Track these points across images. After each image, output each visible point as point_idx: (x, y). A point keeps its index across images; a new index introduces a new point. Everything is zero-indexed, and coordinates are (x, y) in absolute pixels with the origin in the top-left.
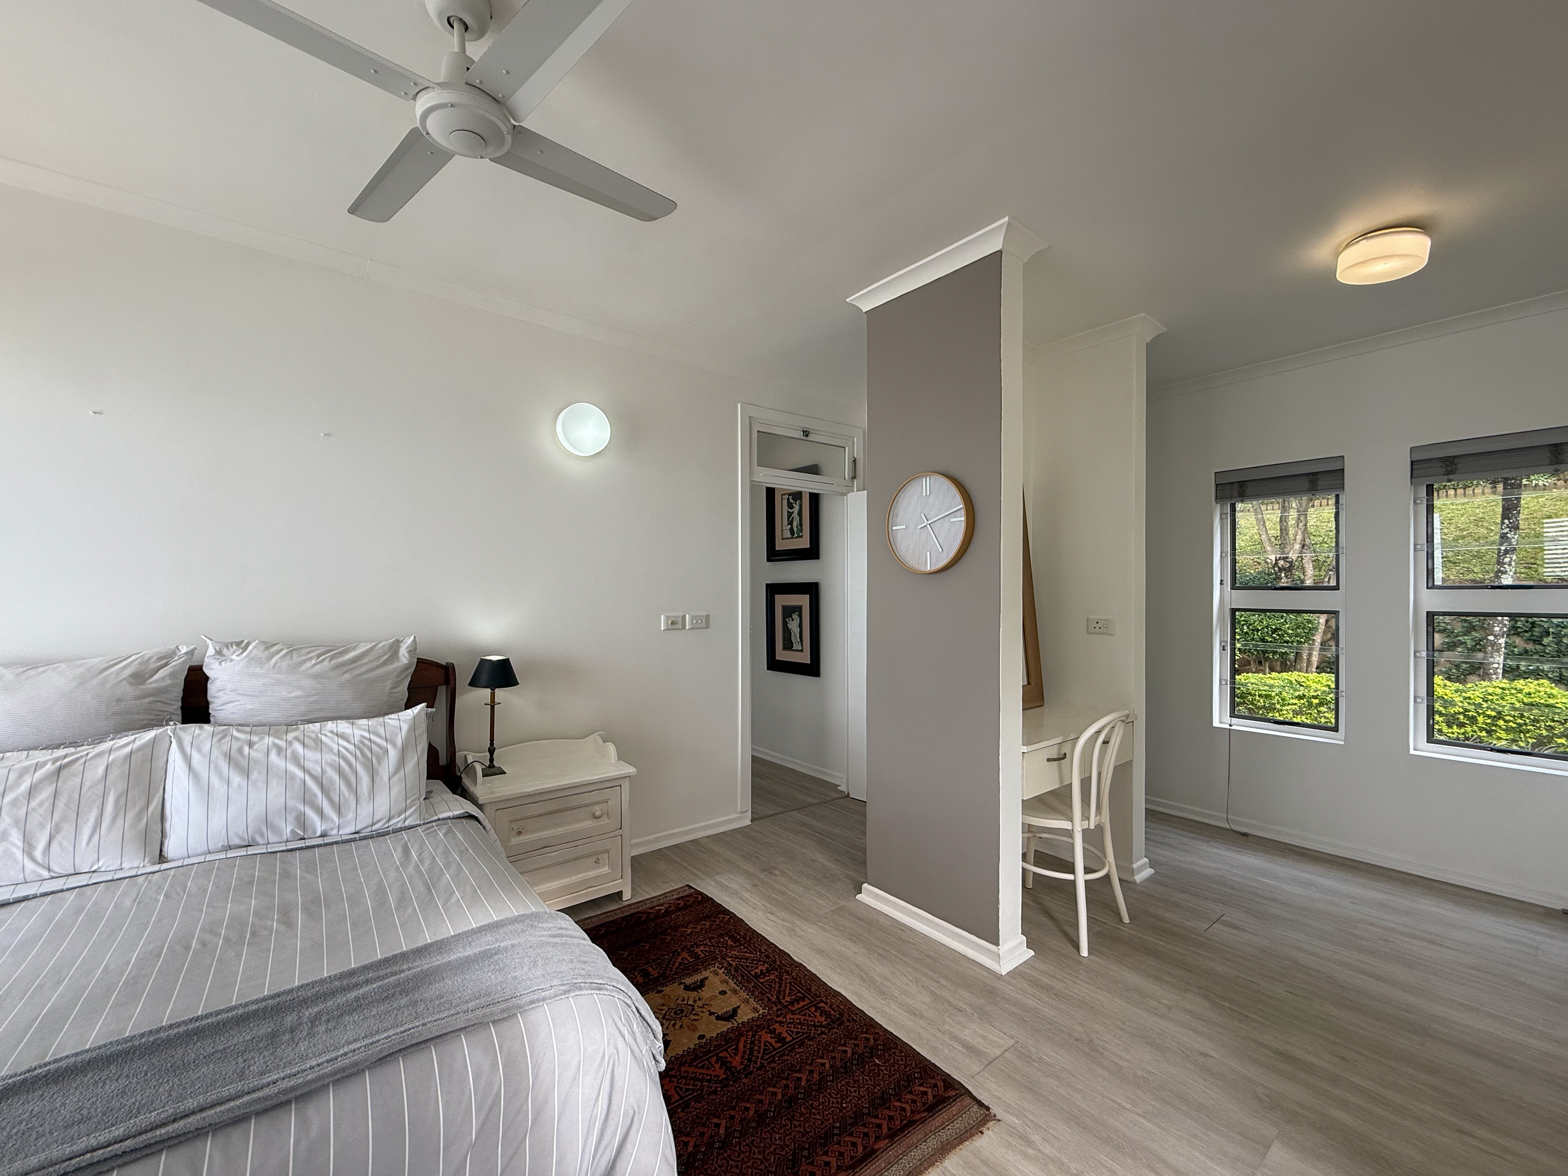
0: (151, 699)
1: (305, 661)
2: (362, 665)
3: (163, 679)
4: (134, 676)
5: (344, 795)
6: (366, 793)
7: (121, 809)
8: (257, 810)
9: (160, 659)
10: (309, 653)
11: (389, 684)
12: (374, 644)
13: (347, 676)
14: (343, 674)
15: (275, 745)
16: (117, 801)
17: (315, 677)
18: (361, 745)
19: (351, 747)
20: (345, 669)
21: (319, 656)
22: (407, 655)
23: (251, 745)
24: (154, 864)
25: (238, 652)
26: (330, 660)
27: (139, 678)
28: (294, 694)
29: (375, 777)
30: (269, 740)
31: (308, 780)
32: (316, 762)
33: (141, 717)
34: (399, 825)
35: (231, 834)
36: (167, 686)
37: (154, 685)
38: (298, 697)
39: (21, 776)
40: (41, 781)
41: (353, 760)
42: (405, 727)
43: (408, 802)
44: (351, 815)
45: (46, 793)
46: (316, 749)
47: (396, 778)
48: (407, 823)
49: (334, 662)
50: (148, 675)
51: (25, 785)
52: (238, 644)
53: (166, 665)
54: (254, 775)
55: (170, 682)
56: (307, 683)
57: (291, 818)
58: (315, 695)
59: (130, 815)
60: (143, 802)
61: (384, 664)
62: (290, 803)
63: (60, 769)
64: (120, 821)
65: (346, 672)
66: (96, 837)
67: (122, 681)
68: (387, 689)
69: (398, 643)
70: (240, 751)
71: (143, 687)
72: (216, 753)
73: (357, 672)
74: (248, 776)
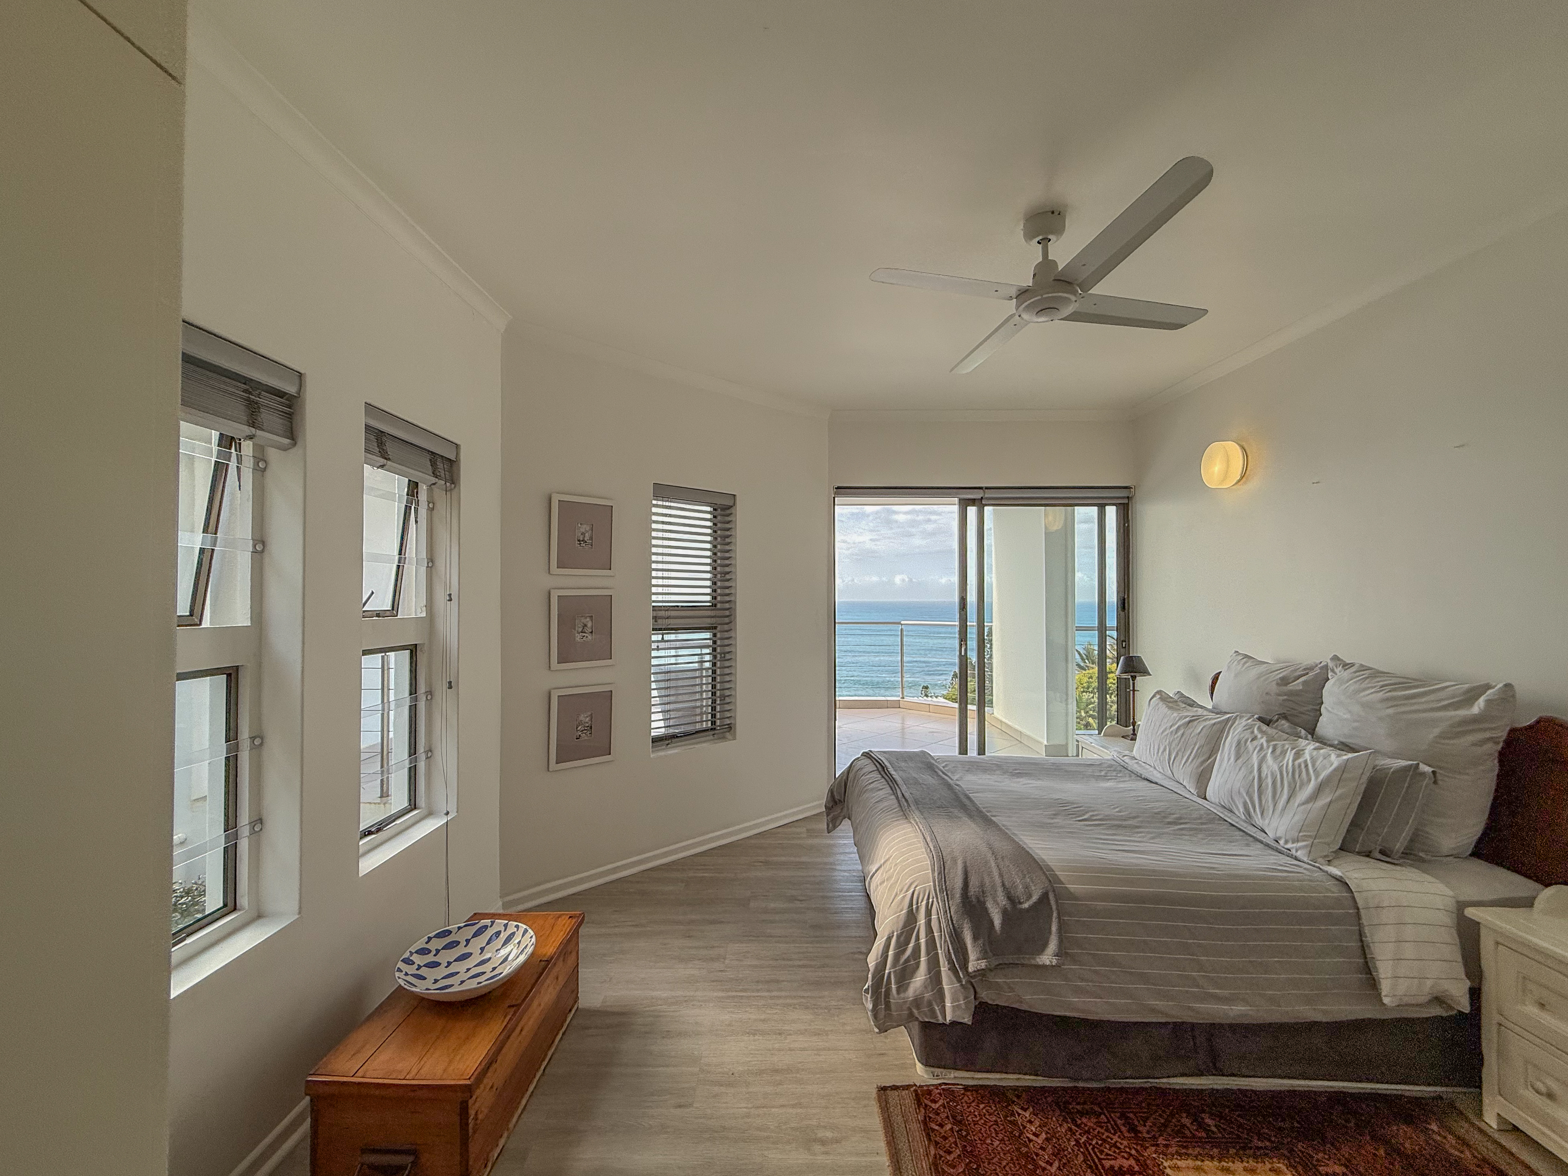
0: (1285, 697)
3: (1299, 683)
4: (1282, 679)
6: (1280, 809)
9: (1305, 669)
11: (1436, 731)
13: (1391, 711)
14: (1387, 708)
16: (1198, 749)
20: (1390, 704)
24: (1198, 797)
29: (1292, 798)
33: (1276, 709)
45: (1180, 733)
51: (1176, 726)
53: (1307, 674)
55: (1301, 688)
58: (1358, 721)
59: (1200, 761)
61: (1445, 708)
62: (1242, 790)
63: (1190, 722)
64: (1195, 761)
65: (1392, 706)
69: (1488, 687)
71: (1284, 688)
73: (1403, 709)
74: (1236, 760)
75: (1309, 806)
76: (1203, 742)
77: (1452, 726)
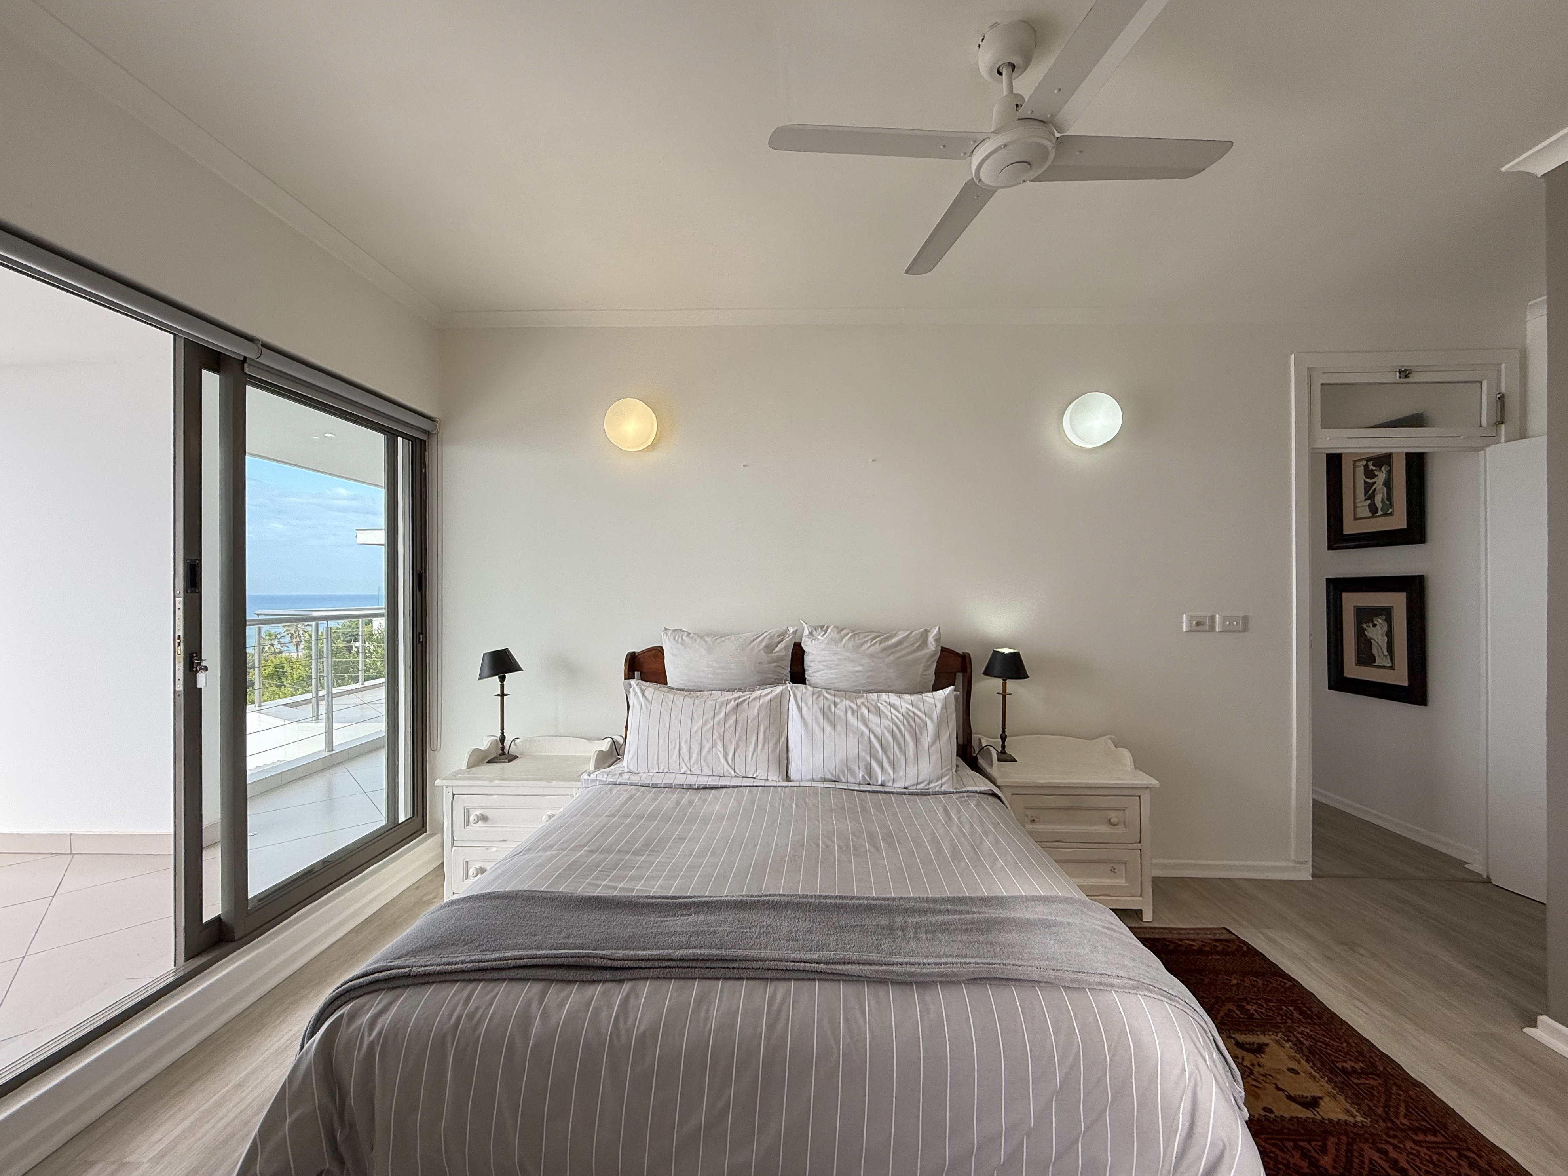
0: (775, 664)
1: (863, 643)
2: (902, 650)
3: (780, 650)
4: (767, 647)
5: (897, 756)
6: (912, 756)
7: (767, 739)
8: (841, 755)
9: (779, 636)
10: (865, 637)
11: (921, 667)
12: (909, 632)
13: (891, 658)
14: (889, 656)
15: (850, 707)
16: (765, 732)
17: (872, 656)
18: (906, 715)
19: (901, 717)
20: (890, 652)
21: (872, 640)
22: (934, 643)
23: (836, 704)
24: (783, 781)
25: (822, 634)
26: (880, 644)
27: (770, 648)
28: (857, 669)
29: (918, 744)
30: (846, 703)
31: (872, 736)
32: (877, 724)
33: (770, 676)
34: (937, 789)
35: (826, 770)
36: (783, 655)
37: (777, 654)
38: (859, 672)
39: (721, 707)
40: (729, 712)
41: (902, 727)
42: (939, 706)
43: (944, 770)
44: (902, 773)
45: (732, 720)
46: (876, 714)
47: (934, 747)
48: (943, 789)
49: (882, 645)
50: (773, 647)
51: (723, 714)
52: (822, 627)
53: (782, 640)
54: (839, 728)
55: (784, 653)
56: (866, 661)
57: (862, 765)
58: (870, 671)
59: (772, 743)
60: (776, 737)
61: (917, 649)
62: (862, 754)
63: (738, 705)
64: (766, 745)
65: (890, 654)
66: (755, 754)
67: (761, 650)
68: (921, 671)
69: (927, 632)
70: (829, 708)
71: (771, 655)
72: (815, 707)
73: (899, 655)
74: (835, 727)
75: (938, 744)
76: (767, 723)
77: (928, 661)
